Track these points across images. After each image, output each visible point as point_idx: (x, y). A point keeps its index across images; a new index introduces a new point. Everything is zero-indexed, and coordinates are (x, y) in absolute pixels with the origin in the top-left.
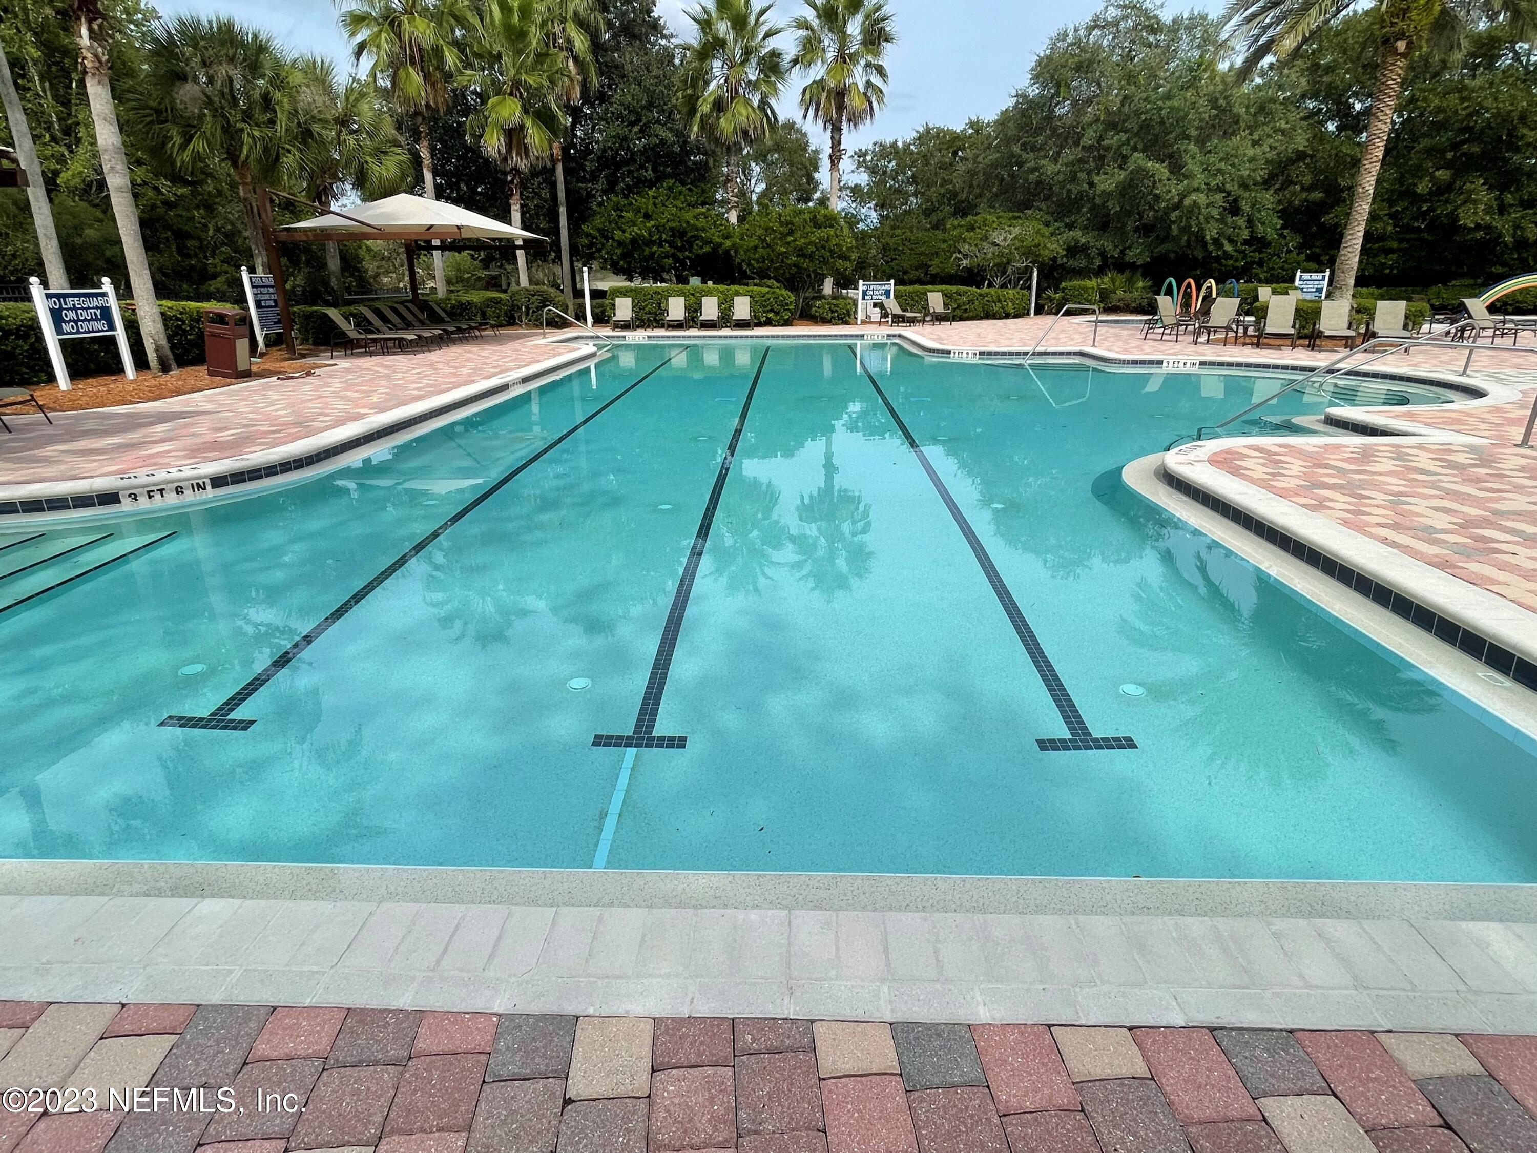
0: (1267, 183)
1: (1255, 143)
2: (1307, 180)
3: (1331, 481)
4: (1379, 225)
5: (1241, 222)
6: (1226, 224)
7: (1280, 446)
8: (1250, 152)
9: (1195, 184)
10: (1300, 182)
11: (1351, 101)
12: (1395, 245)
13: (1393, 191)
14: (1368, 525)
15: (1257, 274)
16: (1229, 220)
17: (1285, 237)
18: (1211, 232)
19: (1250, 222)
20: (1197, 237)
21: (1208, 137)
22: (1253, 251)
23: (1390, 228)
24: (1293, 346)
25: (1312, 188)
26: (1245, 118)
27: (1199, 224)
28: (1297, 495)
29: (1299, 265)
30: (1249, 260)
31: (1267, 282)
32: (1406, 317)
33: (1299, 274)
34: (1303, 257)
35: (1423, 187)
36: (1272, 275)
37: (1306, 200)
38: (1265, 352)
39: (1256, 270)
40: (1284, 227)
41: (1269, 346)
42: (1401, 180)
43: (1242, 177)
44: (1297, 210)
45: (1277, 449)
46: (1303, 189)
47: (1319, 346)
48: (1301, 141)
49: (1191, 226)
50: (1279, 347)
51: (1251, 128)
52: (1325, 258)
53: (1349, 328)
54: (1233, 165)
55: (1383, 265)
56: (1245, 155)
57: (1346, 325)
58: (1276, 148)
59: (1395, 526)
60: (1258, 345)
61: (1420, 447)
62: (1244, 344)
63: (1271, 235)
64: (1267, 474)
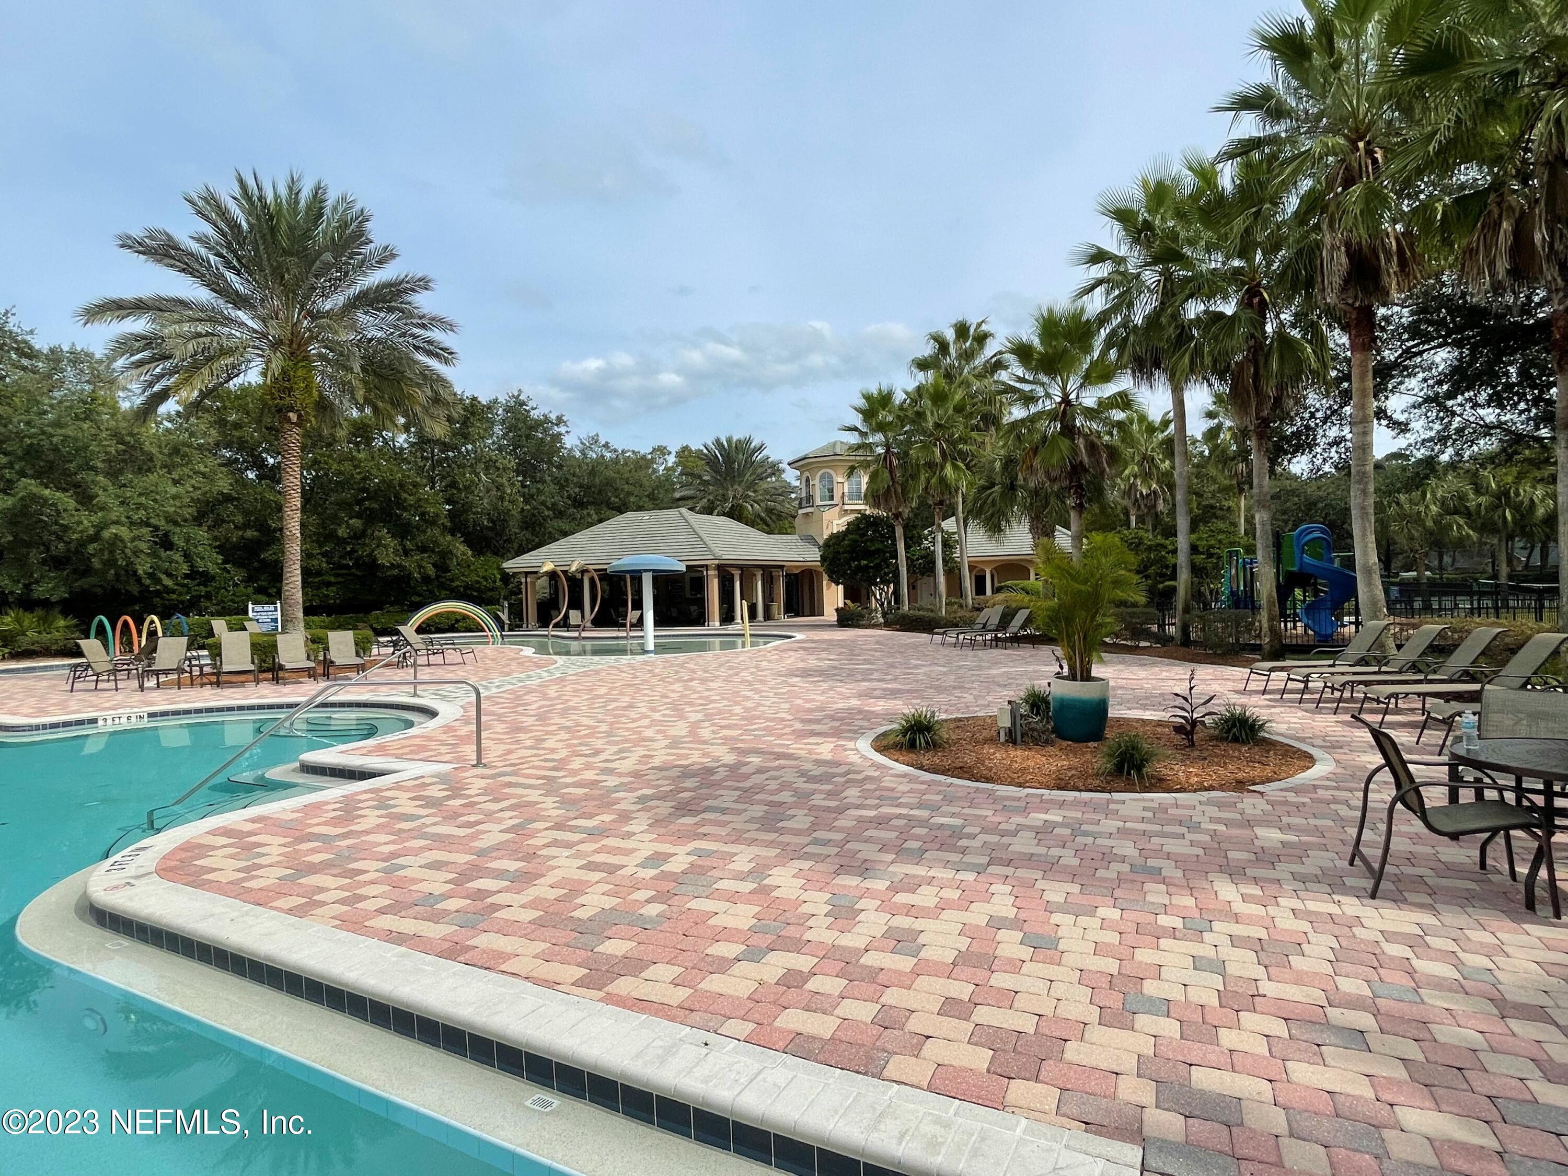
0: (198, 520)
1: (176, 482)
2: (239, 519)
3: (317, 858)
4: (315, 562)
5: (178, 557)
6: (160, 558)
7: (253, 821)
8: (173, 490)
9: (113, 516)
10: (233, 522)
11: (264, 455)
12: (332, 579)
13: (318, 534)
14: (369, 915)
15: (206, 608)
16: (163, 554)
17: (229, 572)
18: (143, 567)
19: (187, 556)
20: (127, 571)
21: (121, 471)
22: (198, 585)
23: (325, 565)
24: (257, 681)
25: (246, 526)
26: (159, 458)
27: (126, 557)
28: (280, 894)
29: (249, 598)
30: (194, 593)
31: (220, 614)
32: (356, 644)
33: (250, 606)
34: (250, 590)
35: (342, 532)
36: (223, 608)
37: (242, 537)
38: (228, 692)
39: (204, 603)
40: (225, 562)
41: (230, 684)
42: (323, 525)
43: (167, 512)
44: (235, 547)
45: (249, 827)
46: (236, 527)
47: (283, 678)
48: (224, 484)
49: (117, 560)
50: (242, 684)
51: (169, 468)
52: (273, 591)
53: (308, 659)
54: (155, 501)
55: (327, 596)
56: (166, 492)
57: (304, 656)
58: (199, 488)
59: (395, 908)
60: (218, 684)
61: (398, 786)
62: (202, 685)
63: (213, 569)
64: (238, 870)
